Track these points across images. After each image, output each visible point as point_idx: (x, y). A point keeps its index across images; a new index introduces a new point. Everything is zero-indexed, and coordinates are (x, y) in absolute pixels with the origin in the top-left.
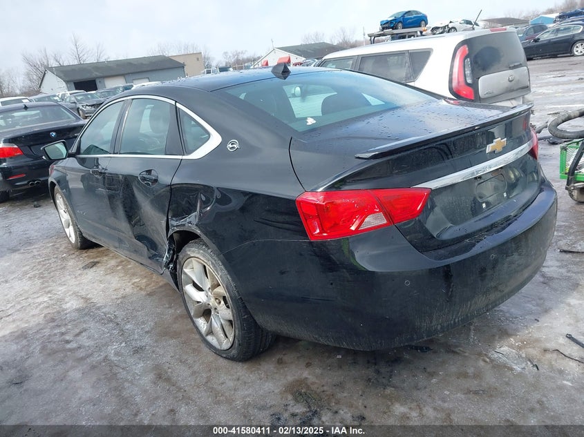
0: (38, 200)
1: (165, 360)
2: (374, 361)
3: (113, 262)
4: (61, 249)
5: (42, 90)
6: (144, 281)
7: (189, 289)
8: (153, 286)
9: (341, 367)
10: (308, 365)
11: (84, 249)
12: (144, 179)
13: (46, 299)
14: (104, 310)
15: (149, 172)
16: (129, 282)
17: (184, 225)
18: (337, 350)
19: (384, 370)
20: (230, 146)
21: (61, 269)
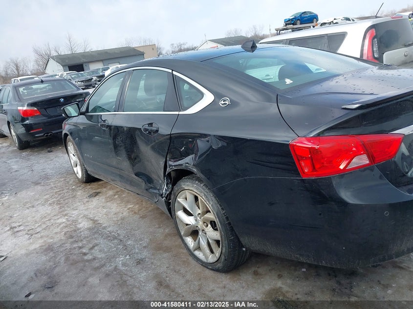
0: (50, 147)
1: (162, 270)
2: (334, 274)
3: (111, 193)
4: (71, 183)
5: (47, 71)
6: (137, 206)
7: (181, 214)
8: (144, 211)
9: (308, 279)
10: (280, 276)
11: (88, 183)
12: (146, 130)
13: (64, 220)
14: (109, 229)
15: (151, 124)
16: (125, 207)
17: (181, 165)
18: (301, 264)
19: (344, 281)
20: (222, 102)
21: (72, 197)
